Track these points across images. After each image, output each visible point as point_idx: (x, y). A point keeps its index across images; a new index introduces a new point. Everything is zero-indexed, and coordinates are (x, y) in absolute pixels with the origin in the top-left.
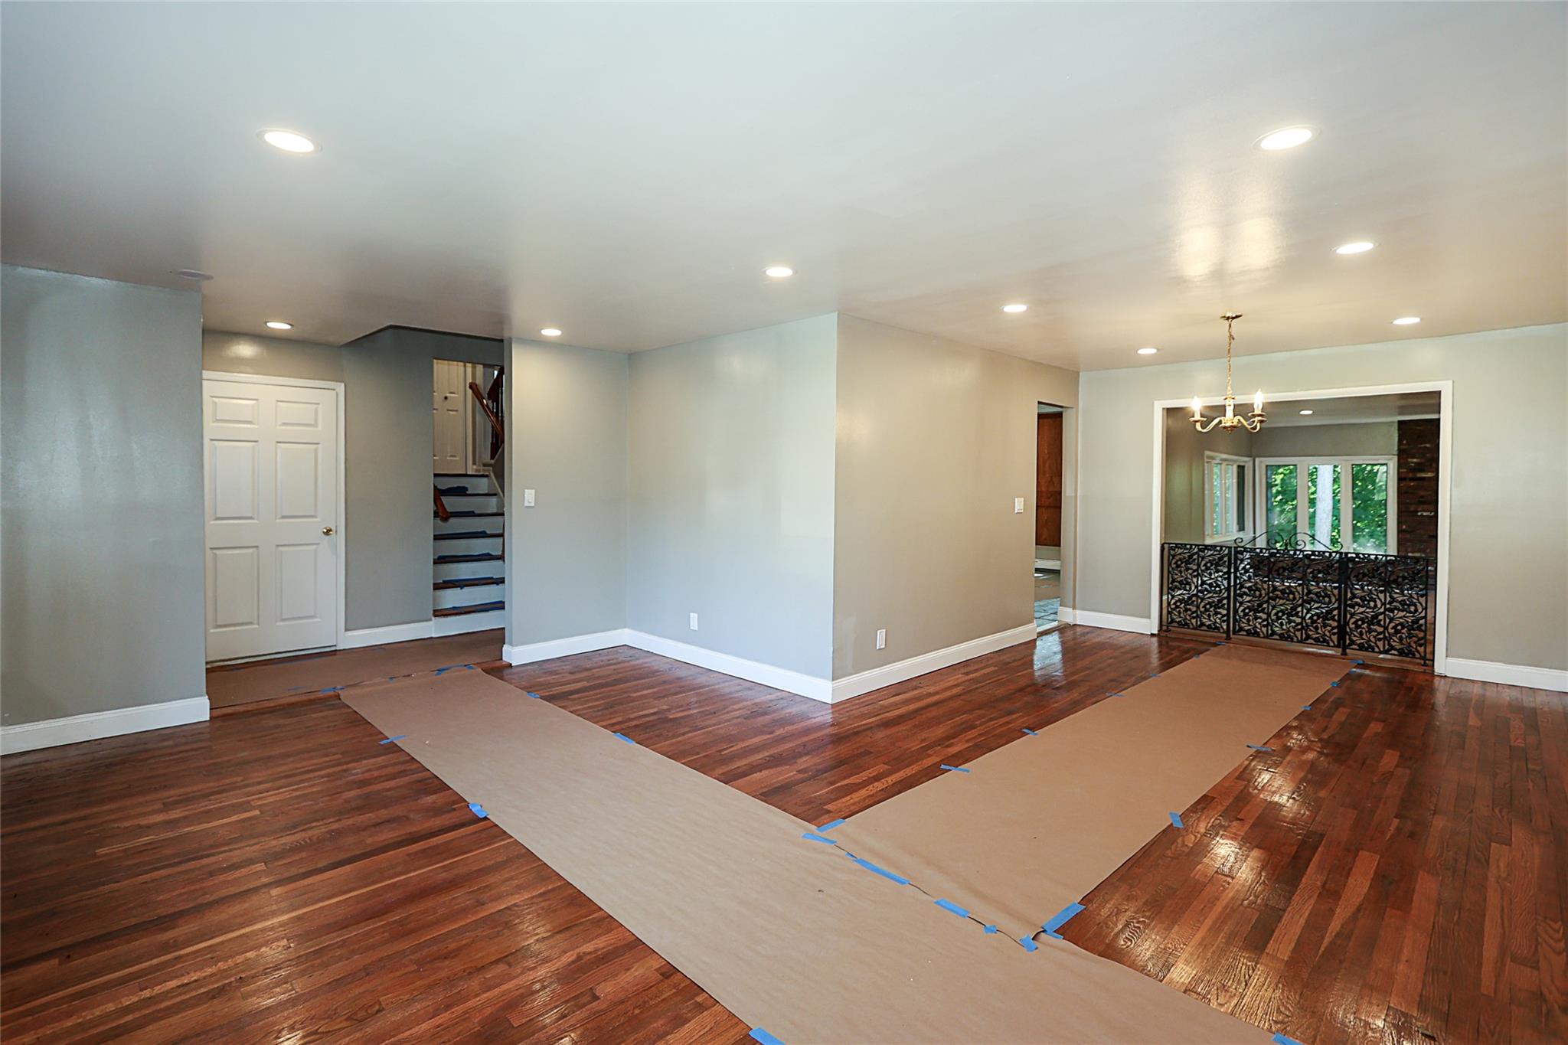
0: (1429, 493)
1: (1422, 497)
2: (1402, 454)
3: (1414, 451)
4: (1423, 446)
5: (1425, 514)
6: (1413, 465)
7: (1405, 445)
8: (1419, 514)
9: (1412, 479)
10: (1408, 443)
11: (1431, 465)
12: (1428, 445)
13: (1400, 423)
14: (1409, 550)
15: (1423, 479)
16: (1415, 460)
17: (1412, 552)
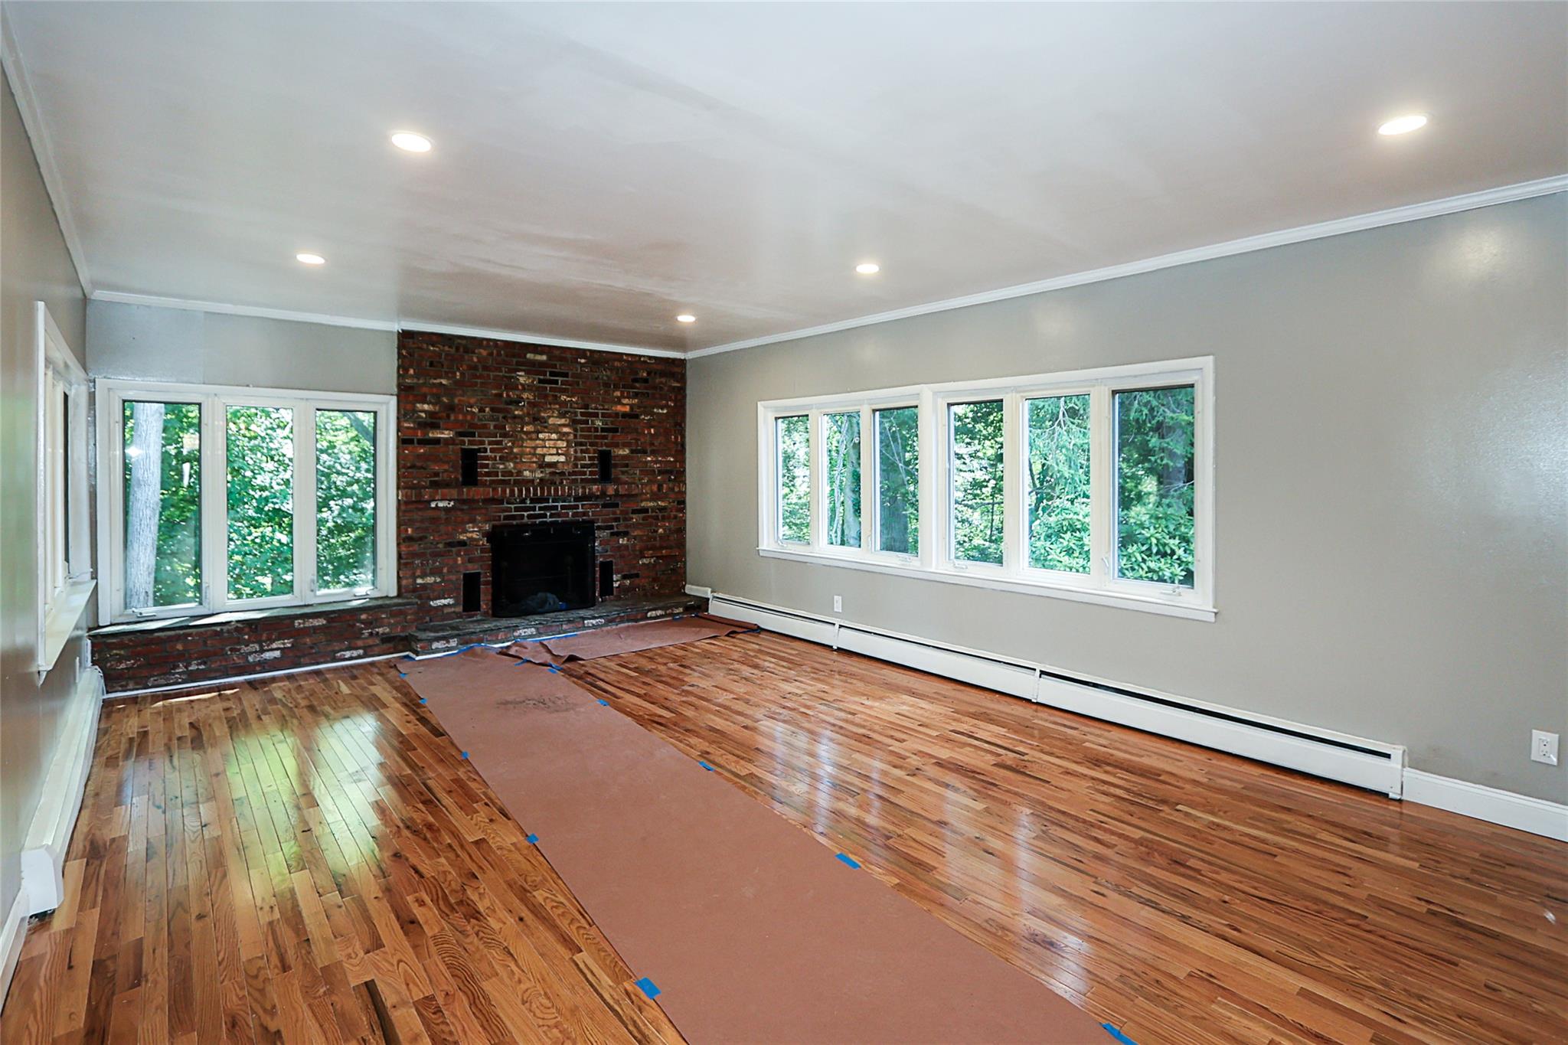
0: (446, 467)
1: (436, 474)
2: (406, 394)
3: (425, 390)
4: (438, 381)
5: (441, 505)
6: (423, 415)
7: (412, 377)
8: (433, 505)
9: (423, 442)
10: (417, 376)
11: (448, 417)
12: (444, 382)
13: (405, 336)
14: (418, 573)
15: (437, 441)
16: (426, 407)
17: (422, 577)
